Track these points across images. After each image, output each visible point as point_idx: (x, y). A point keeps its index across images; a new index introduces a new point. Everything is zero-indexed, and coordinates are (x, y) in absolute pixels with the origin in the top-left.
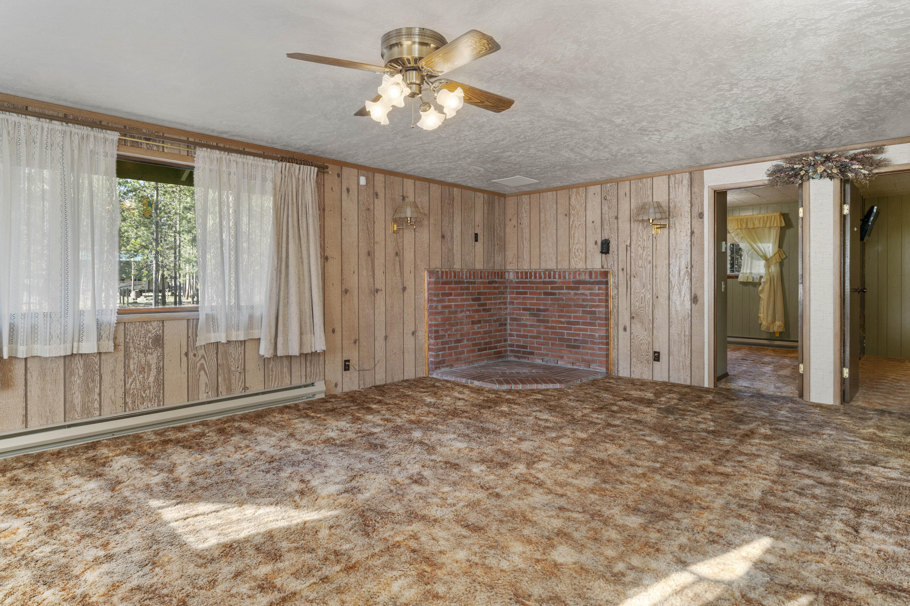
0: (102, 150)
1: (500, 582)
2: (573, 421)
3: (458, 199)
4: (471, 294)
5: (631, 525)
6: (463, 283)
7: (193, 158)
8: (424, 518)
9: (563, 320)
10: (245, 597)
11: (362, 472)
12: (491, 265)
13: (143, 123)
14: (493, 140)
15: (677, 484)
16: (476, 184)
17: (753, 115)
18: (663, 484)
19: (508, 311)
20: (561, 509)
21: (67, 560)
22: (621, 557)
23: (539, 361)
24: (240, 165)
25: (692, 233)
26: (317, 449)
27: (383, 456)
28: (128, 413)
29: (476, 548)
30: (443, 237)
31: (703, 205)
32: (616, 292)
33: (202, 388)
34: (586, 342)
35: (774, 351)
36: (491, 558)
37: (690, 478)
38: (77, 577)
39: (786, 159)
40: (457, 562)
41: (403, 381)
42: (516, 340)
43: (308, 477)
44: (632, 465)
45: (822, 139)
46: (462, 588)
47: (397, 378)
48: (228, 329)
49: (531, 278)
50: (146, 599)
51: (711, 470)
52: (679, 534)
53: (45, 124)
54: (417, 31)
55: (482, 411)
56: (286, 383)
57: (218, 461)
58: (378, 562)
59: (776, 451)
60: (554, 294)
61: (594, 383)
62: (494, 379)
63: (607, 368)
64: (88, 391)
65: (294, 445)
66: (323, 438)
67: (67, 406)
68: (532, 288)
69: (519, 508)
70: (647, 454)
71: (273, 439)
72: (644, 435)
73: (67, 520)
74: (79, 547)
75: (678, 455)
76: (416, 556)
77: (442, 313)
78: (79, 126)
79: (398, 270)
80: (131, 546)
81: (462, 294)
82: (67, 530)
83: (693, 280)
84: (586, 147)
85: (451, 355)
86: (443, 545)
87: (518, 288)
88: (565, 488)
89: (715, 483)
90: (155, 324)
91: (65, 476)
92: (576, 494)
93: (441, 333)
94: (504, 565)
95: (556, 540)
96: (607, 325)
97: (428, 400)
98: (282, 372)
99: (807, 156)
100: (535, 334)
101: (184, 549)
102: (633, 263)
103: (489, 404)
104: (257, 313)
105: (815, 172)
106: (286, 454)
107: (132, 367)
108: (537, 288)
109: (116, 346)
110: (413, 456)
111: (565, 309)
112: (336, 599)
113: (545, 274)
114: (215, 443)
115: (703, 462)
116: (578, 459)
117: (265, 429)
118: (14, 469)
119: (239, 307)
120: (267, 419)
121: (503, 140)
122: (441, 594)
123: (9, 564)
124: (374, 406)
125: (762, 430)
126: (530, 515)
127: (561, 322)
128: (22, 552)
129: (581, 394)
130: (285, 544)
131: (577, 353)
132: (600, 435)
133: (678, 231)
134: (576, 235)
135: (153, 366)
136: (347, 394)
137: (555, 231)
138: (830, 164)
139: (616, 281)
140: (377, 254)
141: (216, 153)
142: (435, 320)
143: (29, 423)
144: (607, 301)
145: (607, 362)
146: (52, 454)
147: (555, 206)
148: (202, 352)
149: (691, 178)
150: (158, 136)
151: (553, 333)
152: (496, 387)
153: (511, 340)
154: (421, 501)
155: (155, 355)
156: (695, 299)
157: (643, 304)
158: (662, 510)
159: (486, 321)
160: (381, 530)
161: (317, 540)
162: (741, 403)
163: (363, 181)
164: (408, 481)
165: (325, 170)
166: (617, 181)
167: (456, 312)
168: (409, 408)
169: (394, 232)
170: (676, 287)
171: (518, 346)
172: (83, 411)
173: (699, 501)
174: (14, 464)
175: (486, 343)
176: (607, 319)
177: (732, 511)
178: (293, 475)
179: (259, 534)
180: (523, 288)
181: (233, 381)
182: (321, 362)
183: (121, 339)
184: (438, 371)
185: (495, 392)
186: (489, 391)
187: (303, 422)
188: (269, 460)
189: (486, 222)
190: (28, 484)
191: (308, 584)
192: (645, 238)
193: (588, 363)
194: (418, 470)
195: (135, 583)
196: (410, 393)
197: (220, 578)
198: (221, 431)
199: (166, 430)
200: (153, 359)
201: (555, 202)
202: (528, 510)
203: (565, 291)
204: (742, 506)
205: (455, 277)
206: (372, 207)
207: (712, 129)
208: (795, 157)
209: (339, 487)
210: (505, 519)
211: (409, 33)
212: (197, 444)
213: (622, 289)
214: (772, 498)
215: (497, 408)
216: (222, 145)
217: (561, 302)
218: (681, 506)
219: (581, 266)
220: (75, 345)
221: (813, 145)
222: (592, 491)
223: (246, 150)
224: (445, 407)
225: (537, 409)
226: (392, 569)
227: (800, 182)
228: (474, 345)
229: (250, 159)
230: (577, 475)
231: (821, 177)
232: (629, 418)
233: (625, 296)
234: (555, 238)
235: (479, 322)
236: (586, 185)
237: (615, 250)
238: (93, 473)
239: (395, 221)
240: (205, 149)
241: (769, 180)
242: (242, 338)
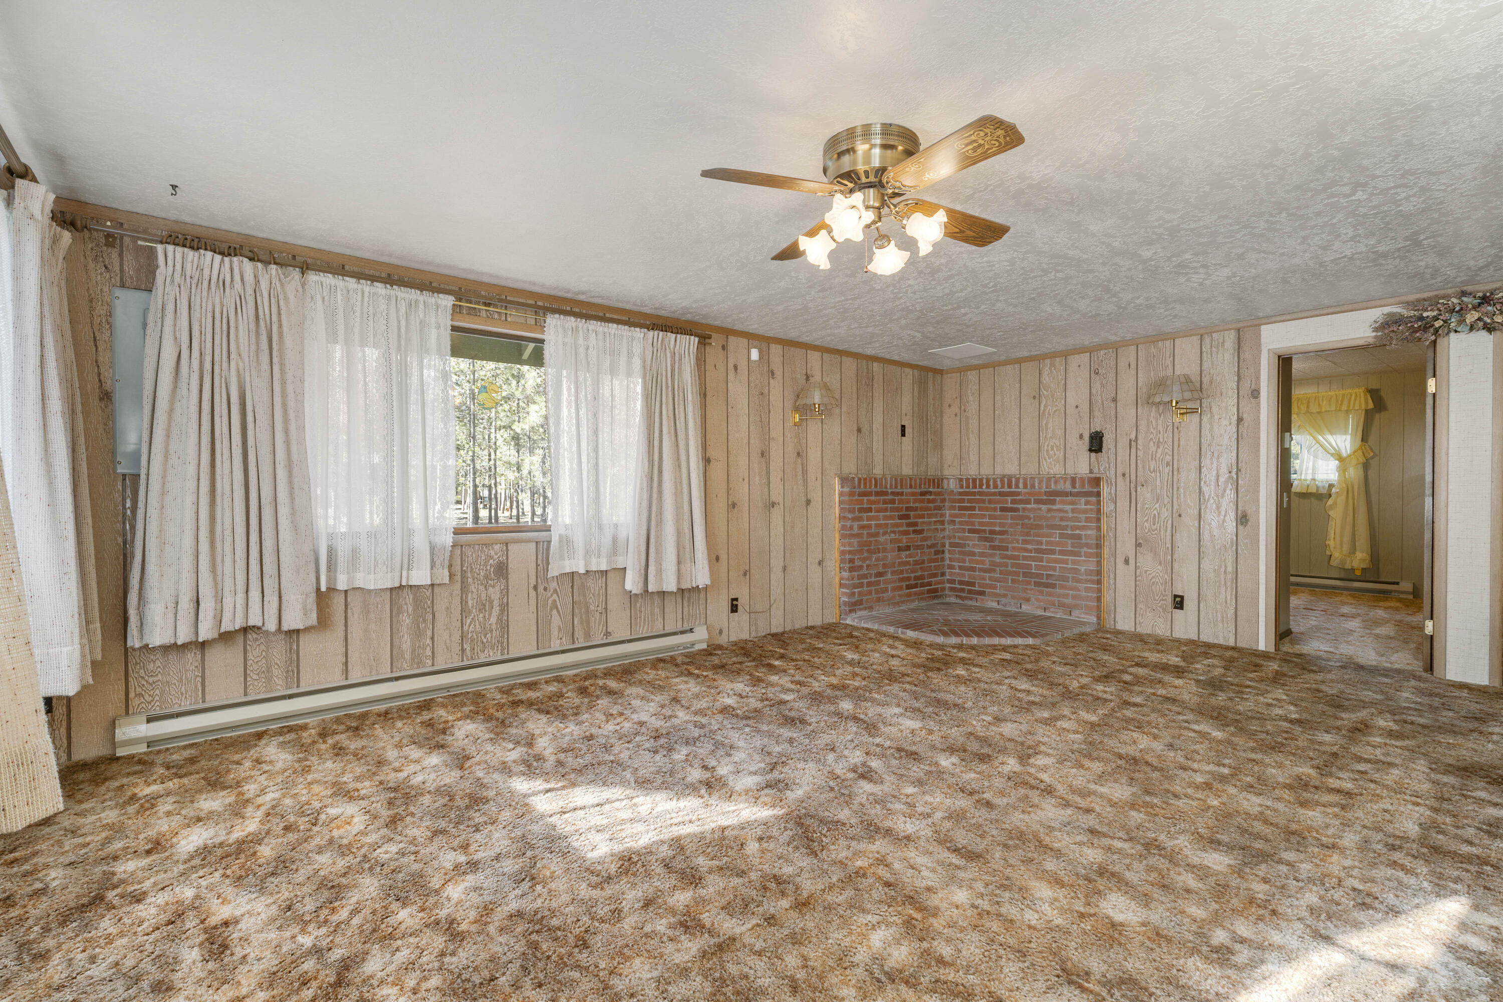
0: (433, 320)
1: (1032, 945)
2: (1068, 695)
3: (878, 378)
4: (898, 509)
5: (1216, 867)
6: (885, 493)
7: (542, 329)
8: (888, 832)
9: (1029, 547)
10: (665, 939)
11: (784, 759)
12: (923, 469)
13: (482, 283)
14: (947, 291)
15: (1269, 803)
16: (906, 357)
17: (1374, 235)
18: (1245, 803)
19: (947, 533)
20: (1092, 831)
21: (421, 865)
22: (1216, 920)
23: (993, 605)
24: (601, 336)
25: (1240, 420)
26: (713, 722)
27: (807, 736)
28: (465, 663)
29: (979, 886)
30: (859, 430)
31: (1258, 378)
32: (1113, 507)
33: (555, 632)
34: (1066, 579)
35: (1353, 597)
36: (1007, 905)
37: (1286, 795)
38: (437, 892)
39: (1408, 303)
40: (957, 907)
41: (807, 627)
42: (958, 574)
43: (712, 763)
44: (1184, 768)
45: (1480, 269)
46: (977, 951)
47: (800, 624)
48: (588, 553)
49: (981, 486)
50: (532, 933)
51: (1317, 783)
52: (1301, 888)
53: (366, 287)
54: (878, 129)
55: (930, 674)
56: (658, 628)
57: (587, 734)
58: (840, 898)
59: (1419, 759)
60: (1017, 510)
61: (1082, 638)
62: (935, 628)
63: (1099, 618)
64: (418, 633)
65: (682, 715)
66: (718, 705)
67: (395, 652)
68: (983, 501)
69: (1027, 826)
70: (1201, 752)
71: (652, 704)
72: (1187, 722)
73: (412, 809)
74: (433, 848)
75: (1253, 756)
76: (893, 893)
77: (858, 535)
78: (406, 289)
79: (800, 477)
80: (498, 850)
81: (886, 510)
82: (414, 823)
83: (1241, 490)
84: (1083, 298)
85: (870, 593)
86: (928, 878)
87: (962, 501)
88: (1089, 799)
89: (1331, 805)
90: (497, 547)
91: (399, 746)
92: (1109, 809)
93: (857, 563)
94: (1031, 917)
95: (1101, 884)
96: (1099, 555)
97: (849, 655)
98: (652, 614)
99: (1447, 297)
100: (987, 566)
101: (568, 859)
102: (1140, 466)
103: (937, 665)
104: (622, 535)
105: (1462, 321)
106: (674, 727)
107: (470, 602)
108: (990, 502)
109: (451, 576)
110: (849, 738)
111: (1032, 531)
112: (795, 952)
113: (1002, 481)
114: (578, 707)
115: (1301, 770)
116: (1095, 754)
117: (639, 690)
118: (335, 733)
119: (600, 527)
120: (638, 676)
121: (961, 291)
122: (948, 959)
123: (349, 867)
124: (777, 663)
125: (1381, 723)
126: (1047, 839)
127: (1026, 550)
128: (363, 851)
129: (1068, 653)
130: (702, 862)
131: (1051, 595)
132: (1117, 718)
133: (1216, 417)
134: (1050, 425)
135: (496, 603)
136: (735, 644)
137: (1017, 421)
138: (1490, 308)
139: (1113, 492)
140: (773, 454)
141: (571, 321)
142: (850, 544)
143: (350, 674)
144: (1099, 520)
145: (1099, 608)
146: (379, 715)
147: (1017, 386)
148: (553, 585)
149: (1239, 339)
150: (501, 300)
151: (1014, 565)
152: (940, 640)
153: (951, 574)
154: (878, 807)
155: (497, 588)
156: (1243, 519)
157: (1157, 526)
158: (1258, 845)
159: (917, 547)
160: (832, 847)
161: (745, 857)
162: (1329, 676)
163: (755, 354)
164: (851, 775)
165: (707, 341)
166: (1116, 347)
167: (876, 535)
168: (825, 666)
169: (795, 424)
170: (1212, 501)
171: (961, 583)
172: (413, 659)
173: (1314, 834)
174: (335, 727)
175: (916, 578)
176: (1099, 546)
177: (1379, 855)
178: (690, 758)
179: (663, 842)
180: (969, 501)
181: (592, 624)
182: (702, 601)
183: (457, 568)
184: (854, 615)
185: (941, 647)
186: (931, 646)
187: (686, 682)
188: (653, 734)
189: (916, 409)
190: (355, 755)
191: (749, 926)
192: (1160, 428)
193: (1069, 609)
194: (861, 759)
195: (513, 906)
196: (821, 645)
197: (626, 906)
198: (583, 691)
199: (513, 687)
200: (495, 593)
201: (1017, 379)
202: (1042, 830)
203: (1033, 506)
204: (1393, 848)
205: (876, 486)
206: (766, 391)
207: (1296, 261)
208: (1425, 300)
209: (757, 779)
210: (1010, 842)
211: (867, 132)
212: (556, 708)
213: (1123, 503)
214: (1440, 837)
215: (950, 671)
216: (577, 310)
217: (1026, 521)
218: (1288, 840)
219: (1057, 469)
220: (405, 573)
221: (1459, 280)
222: (1133, 806)
223: (608, 315)
224: (875, 667)
225: (1009, 674)
226: (864, 911)
227: (1433, 338)
228: (901, 580)
229: (613, 328)
230: (1100, 778)
231: (1472, 328)
232: (1154, 694)
233: (1127, 514)
234: (1017, 431)
235: (908, 548)
236: (1066, 354)
237: (1112, 446)
238: (433, 742)
239: (796, 409)
240: (557, 316)
241: (1376, 337)
242: (604, 567)
